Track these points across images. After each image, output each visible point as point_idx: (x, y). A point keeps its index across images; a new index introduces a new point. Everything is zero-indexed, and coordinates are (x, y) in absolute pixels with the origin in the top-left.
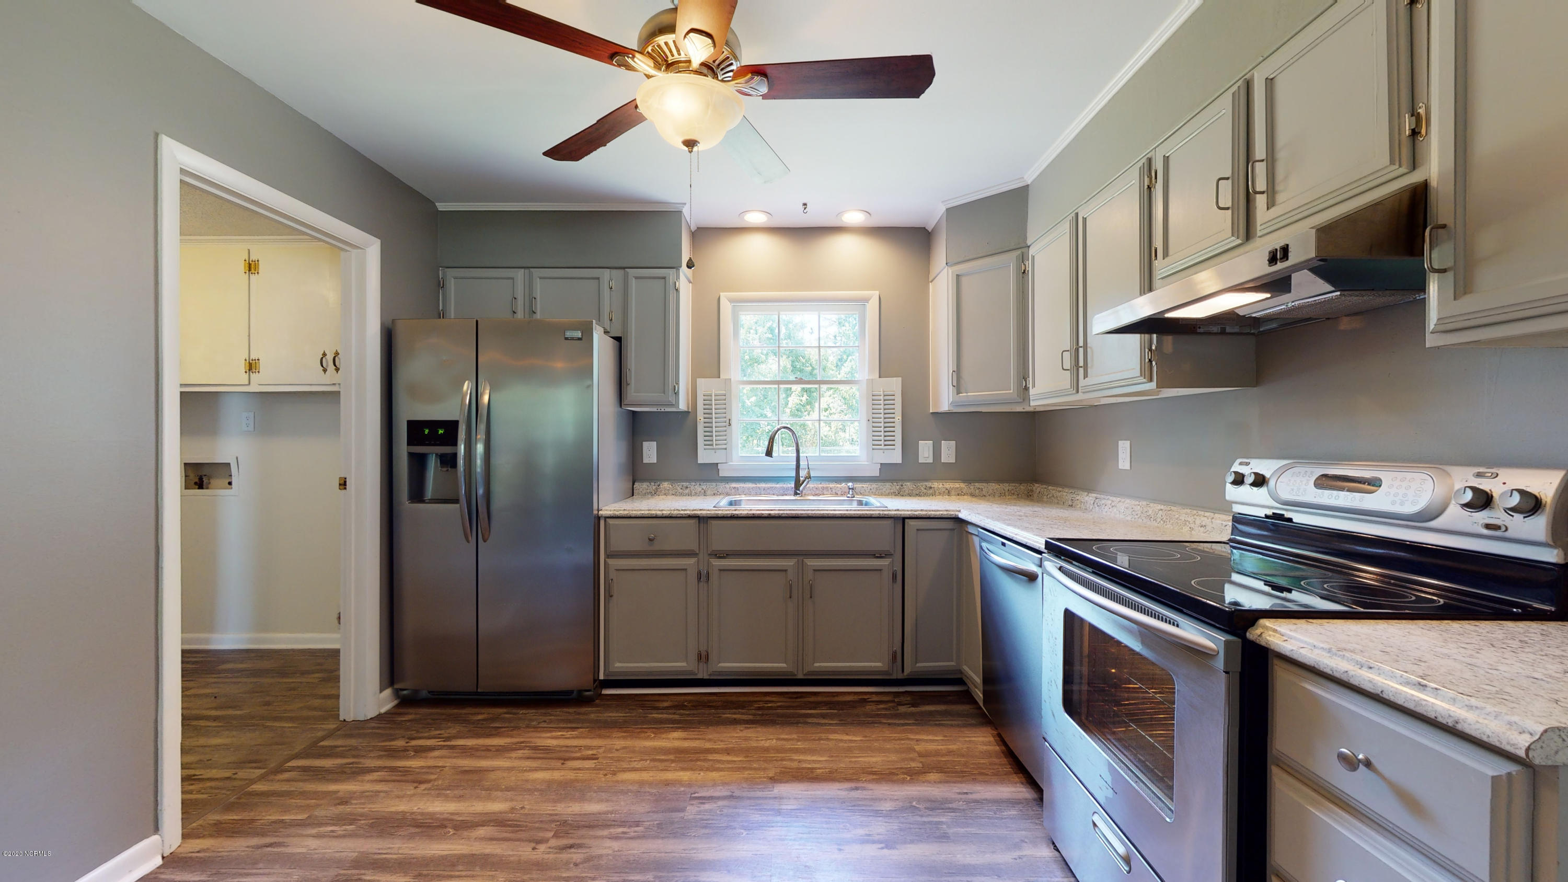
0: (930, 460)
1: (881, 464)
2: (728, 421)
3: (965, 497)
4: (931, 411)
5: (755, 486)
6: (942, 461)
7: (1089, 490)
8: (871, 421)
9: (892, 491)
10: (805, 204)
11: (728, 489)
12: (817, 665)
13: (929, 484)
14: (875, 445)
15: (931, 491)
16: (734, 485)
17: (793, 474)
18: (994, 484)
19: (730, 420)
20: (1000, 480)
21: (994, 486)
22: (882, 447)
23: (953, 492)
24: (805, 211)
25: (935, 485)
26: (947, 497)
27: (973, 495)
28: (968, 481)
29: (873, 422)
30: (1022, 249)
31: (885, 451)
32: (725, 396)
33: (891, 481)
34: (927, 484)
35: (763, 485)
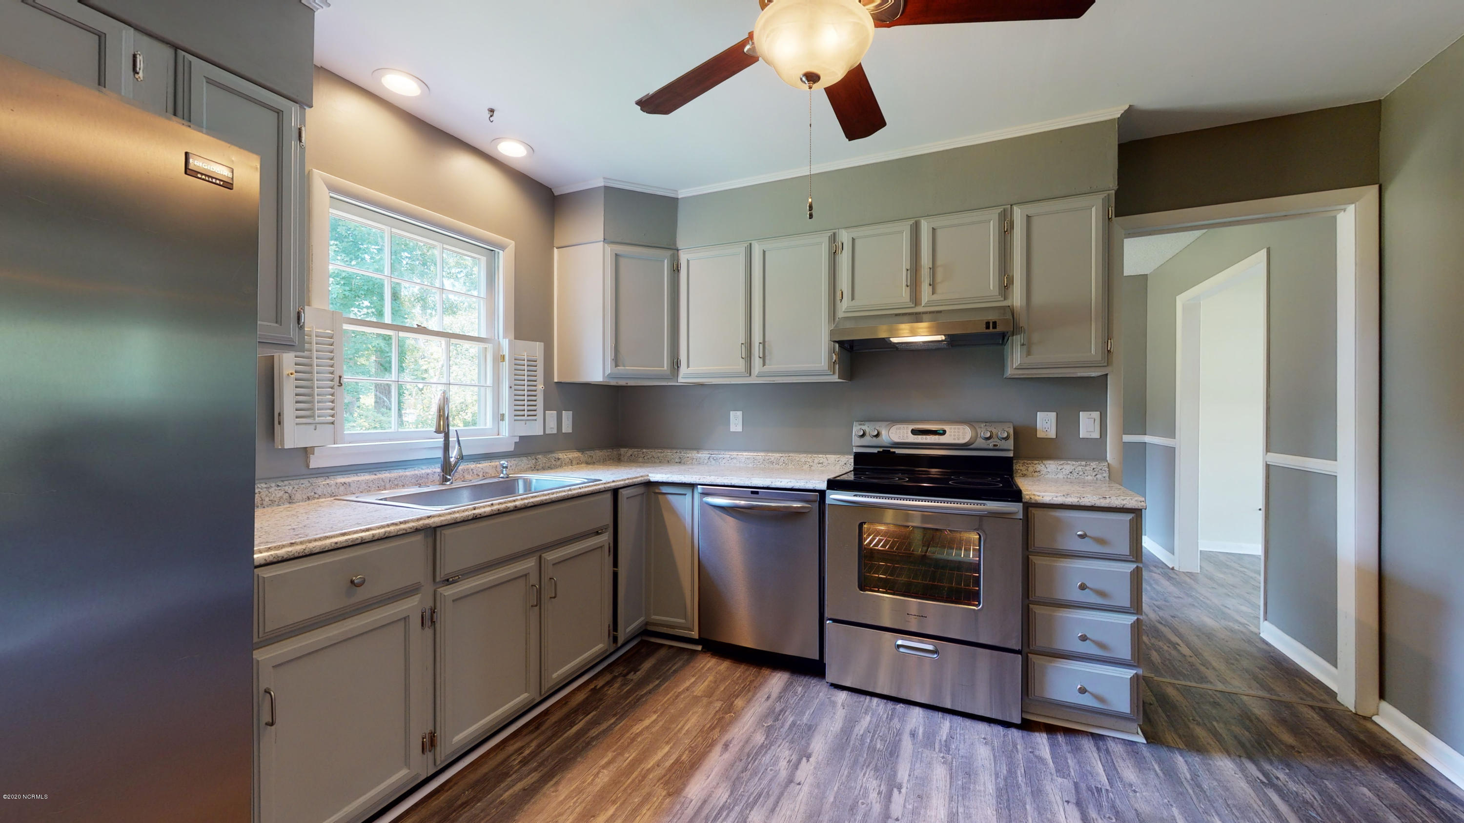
0: (555, 431)
1: (520, 436)
2: (337, 379)
3: (583, 465)
4: (556, 380)
5: (373, 477)
6: (563, 432)
7: (698, 449)
8: (513, 389)
9: (529, 466)
10: (492, 111)
11: (333, 487)
12: (555, 675)
13: (556, 455)
14: (518, 415)
15: (559, 463)
16: (341, 480)
17: (440, 454)
18: (598, 451)
19: (340, 377)
20: (600, 448)
21: (598, 453)
22: (526, 417)
23: (574, 462)
24: (492, 119)
25: (561, 455)
26: (571, 467)
27: (587, 463)
28: (581, 450)
29: (515, 390)
30: (674, 249)
31: (527, 422)
32: (331, 338)
33: (526, 455)
34: (554, 455)
35: (386, 475)
